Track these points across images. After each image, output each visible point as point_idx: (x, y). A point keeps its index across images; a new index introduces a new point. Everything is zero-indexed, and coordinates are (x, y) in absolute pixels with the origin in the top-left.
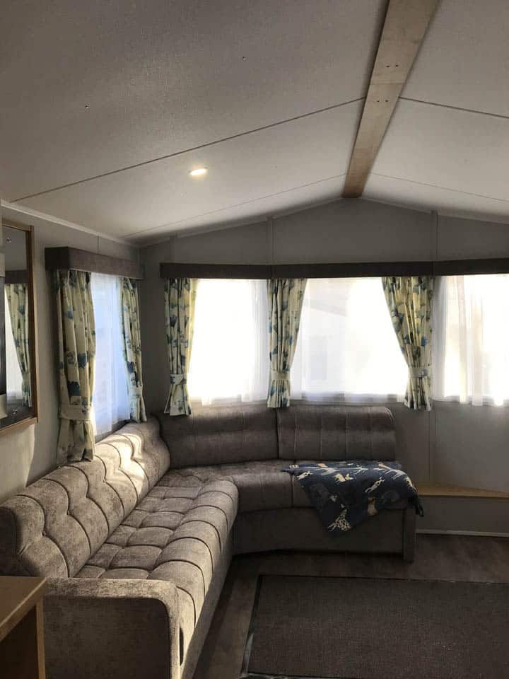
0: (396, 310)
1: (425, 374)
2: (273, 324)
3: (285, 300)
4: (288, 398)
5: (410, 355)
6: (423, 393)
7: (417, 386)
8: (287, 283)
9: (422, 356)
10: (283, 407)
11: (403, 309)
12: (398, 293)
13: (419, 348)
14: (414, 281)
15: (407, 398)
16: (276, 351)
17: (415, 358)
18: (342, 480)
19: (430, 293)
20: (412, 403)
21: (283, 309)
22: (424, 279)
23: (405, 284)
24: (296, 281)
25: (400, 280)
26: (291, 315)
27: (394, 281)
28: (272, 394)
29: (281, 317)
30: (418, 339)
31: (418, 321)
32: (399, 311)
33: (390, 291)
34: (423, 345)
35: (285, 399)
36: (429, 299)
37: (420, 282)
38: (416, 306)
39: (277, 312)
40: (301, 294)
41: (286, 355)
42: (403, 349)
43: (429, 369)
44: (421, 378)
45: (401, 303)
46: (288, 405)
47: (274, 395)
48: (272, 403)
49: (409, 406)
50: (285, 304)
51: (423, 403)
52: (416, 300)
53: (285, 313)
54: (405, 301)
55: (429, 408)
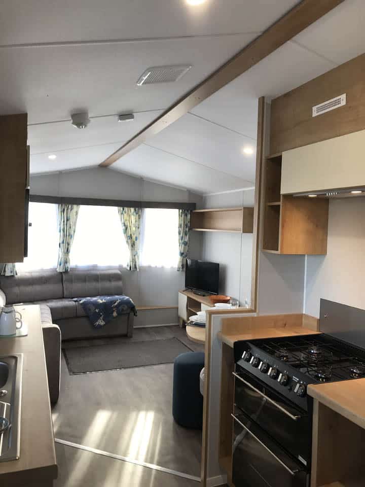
0: (124, 223)
1: (137, 254)
2: (62, 227)
3: (68, 216)
4: (69, 267)
5: (130, 245)
6: (135, 262)
7: (133, 259)
8: (70, 207)
9: (136, 246)
10: (66, 272)
11: (127, 223)
12: (125, 215)
13: (134, 242)
14: (132, 209)
15: (128, 266)
16: (63, 242)
17: (132, 246)
18: (101, 302)
19: (139, 216)
20: (130, 267)
21: (67, 220)
22: (137, 209)
23: (128, 211)
24: (75, 206)
25: (126, 209)
26: (71, 223)
27: (123, 209)
28: (60, 265)
29: (66, 224)
30: (134, 237)
31: (134, 229)
32: (126, 224)
33: (121, 214)
34: (136, 240)
35: (67, 267)
36: (139, 218)
37: (135, 210)
38: (133, 221)
39: (64, 222)
40: (77, 213)
41: (68, 244)
42: (127, 242)
43: (138, 251)
44: (135, 256)
45: (126, 220)
46: (69, 270)
47: (62, 265)
48: (60, 269)
49: (129, 269)
50: (68, 218)
51: (136, 267)
52: (133, 218)
53: (68, 222)
54: (128, 219)
55: (138, 270)
